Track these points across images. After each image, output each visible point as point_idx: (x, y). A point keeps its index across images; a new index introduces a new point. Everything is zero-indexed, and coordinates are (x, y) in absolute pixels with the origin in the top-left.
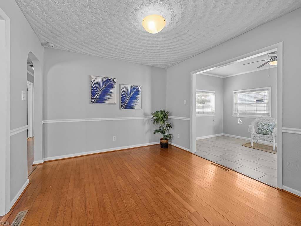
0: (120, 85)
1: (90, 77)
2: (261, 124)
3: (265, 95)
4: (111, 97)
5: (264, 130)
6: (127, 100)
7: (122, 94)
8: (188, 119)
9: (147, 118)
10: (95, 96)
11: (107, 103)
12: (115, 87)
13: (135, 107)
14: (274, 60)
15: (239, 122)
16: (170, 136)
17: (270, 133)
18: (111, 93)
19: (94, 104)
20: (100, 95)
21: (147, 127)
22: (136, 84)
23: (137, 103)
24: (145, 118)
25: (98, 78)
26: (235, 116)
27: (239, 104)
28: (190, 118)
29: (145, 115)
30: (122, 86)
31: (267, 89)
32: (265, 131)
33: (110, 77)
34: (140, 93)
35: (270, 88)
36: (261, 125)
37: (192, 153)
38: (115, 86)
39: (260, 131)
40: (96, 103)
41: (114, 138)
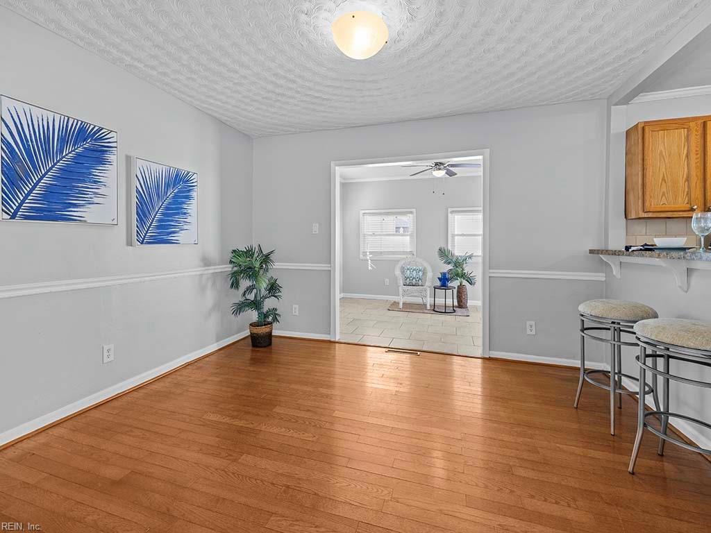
0: (131, 159)
2: (408, 269)
3: (408, 220)
4: (96, 200)
5: (414, 278)
6: (156, 215)
7: (138, 191)
8: (324, 267)
9: (212, 270)
10: (19, 189)
11: (79, 220)
12: (115, 164)
13: (181, 237)
14: (440, 169)
15: (370, 268)
16: (274, 313)
17: (420, 283)
18: (95, 182)
19: (17, 221)
20: (48, 188)
21: (210, 297)
22: (184, 167)
23: (185, 227)
24: (206, 272)
26: (364, 258)
27: (371, 235)
28: (330, 264)
29: (206, 262)
30: (139, 163)
31: (411, 212)
32: (414, 280)
33: (93, 120)
34: (194, 194)
35: (414, 210)
36: (408, 271)
37: (335, 342)
38: (112, 157)
39: (408, 281)
40: (26, 218)
41: (108, 351)
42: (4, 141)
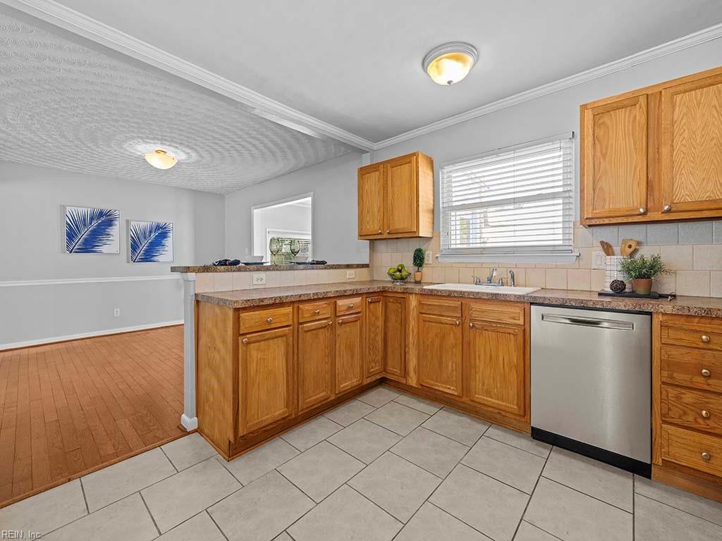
0: (128, 222)
1: (63, 208)
4: (108, 243)
6: (144, 246)
7: (132, 237)
10: (73, 241)
11: (100, 252)
12: (118, 225)
13: (160, 258)
18: (108, 235)
19: (73, 253)
20: (85, 239)
22: (161, 220)
23: (163, 253)
25: (80, 210)
30: (132, 223)
33: (106, 207)
34: (170, 235)
38: (116, 223)
40: (77, 252)
41: (117, 311)
42: (69, 224)
